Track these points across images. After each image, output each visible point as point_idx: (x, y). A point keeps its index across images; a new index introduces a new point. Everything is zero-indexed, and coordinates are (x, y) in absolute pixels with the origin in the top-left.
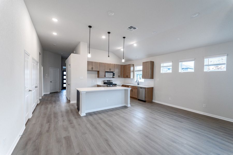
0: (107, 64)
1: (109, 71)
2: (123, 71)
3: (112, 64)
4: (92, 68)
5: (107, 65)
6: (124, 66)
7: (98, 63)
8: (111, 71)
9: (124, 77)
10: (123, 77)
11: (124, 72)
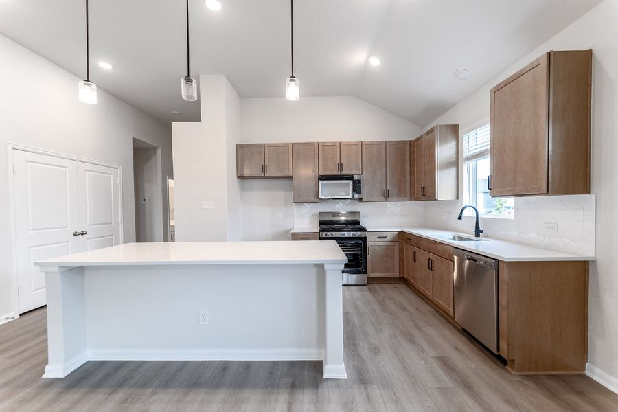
0: (324, 145)
1: (336, 173)
2: (408, 171)
3: (349, 145)
4: (264, 168)
5: (323, 149)
6: (412, 144)
7: (286, 145)
8: (344, 173)
9: (413, 197)
10: (408, 197)
11: (412, 173)
